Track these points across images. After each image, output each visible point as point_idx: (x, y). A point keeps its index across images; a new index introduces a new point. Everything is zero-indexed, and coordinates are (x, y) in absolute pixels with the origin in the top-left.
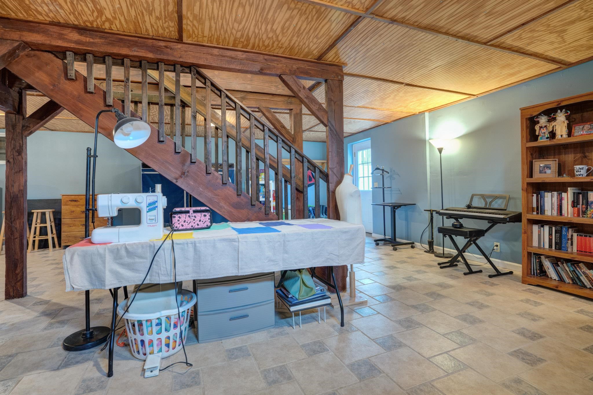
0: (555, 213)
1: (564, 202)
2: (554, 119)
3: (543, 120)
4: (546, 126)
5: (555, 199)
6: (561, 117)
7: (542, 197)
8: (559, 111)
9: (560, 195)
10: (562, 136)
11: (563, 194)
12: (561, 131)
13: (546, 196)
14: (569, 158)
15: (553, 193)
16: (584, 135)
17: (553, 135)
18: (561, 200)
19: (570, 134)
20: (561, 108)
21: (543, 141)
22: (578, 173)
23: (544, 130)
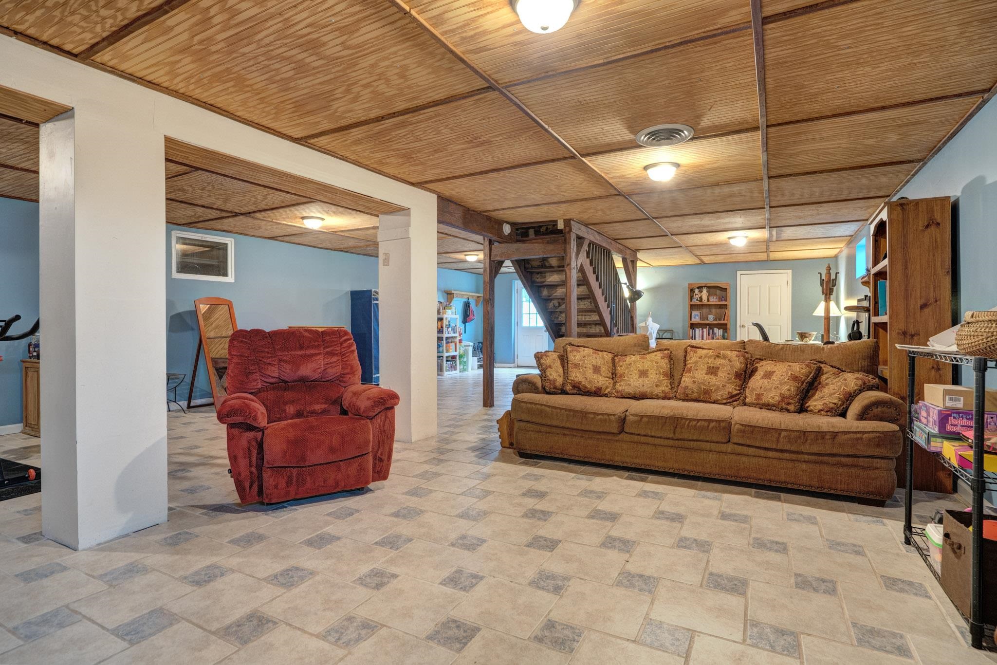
1: (705, 333)
2: (702, 291)
3: (697, 291)
4: (697, 294)
5: (701, 332)
6: (705, 291)
7: (695, 331)
8: (703, 288)
10: (704, 300)
12: (704, 298)
14: (705, 311)
15: (699, 329)
17: (701, 299)
18: (703, 332)
19: (708, 300)
20: (705, 287)
21: (695, 302)
22: (710, 319)
23: (697, 296)
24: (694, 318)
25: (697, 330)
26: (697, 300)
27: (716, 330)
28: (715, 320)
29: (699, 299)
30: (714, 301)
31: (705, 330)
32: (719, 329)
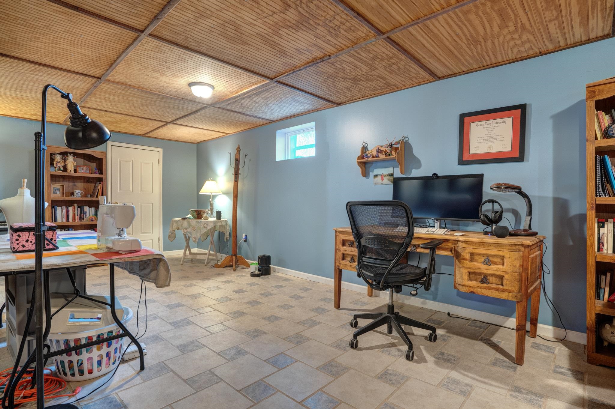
0: (64, 220)
1: (70, 213)
3: (58, 158)
4: (60, 162)
5: (64, 211)
6: (71, 159)
7: (56, 210)
8: (69, 154)
9: (67, 208)
10: (71, 171)
11: (69, 207)
12: (71, 168)
13: (58, 209)
14: (70, 184)
15: (63, 207)
16: (84, 173)
17: (65, 169)
18: (68, 211)
19: (75, 171)
21: (56, 171)
22: (77, 195)
23: (59, 165)
24: (54, 193)
25: (59, 209)
26: (59, 169)
27: (86, 209)
28: (85, 196)
29: (62, 169)
30: (83, 172)
31: (70, 209)
32: (90, 207)
